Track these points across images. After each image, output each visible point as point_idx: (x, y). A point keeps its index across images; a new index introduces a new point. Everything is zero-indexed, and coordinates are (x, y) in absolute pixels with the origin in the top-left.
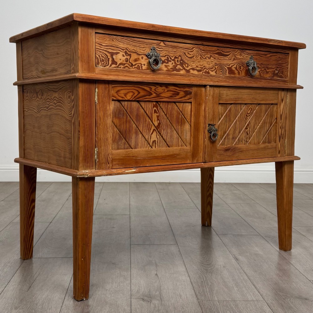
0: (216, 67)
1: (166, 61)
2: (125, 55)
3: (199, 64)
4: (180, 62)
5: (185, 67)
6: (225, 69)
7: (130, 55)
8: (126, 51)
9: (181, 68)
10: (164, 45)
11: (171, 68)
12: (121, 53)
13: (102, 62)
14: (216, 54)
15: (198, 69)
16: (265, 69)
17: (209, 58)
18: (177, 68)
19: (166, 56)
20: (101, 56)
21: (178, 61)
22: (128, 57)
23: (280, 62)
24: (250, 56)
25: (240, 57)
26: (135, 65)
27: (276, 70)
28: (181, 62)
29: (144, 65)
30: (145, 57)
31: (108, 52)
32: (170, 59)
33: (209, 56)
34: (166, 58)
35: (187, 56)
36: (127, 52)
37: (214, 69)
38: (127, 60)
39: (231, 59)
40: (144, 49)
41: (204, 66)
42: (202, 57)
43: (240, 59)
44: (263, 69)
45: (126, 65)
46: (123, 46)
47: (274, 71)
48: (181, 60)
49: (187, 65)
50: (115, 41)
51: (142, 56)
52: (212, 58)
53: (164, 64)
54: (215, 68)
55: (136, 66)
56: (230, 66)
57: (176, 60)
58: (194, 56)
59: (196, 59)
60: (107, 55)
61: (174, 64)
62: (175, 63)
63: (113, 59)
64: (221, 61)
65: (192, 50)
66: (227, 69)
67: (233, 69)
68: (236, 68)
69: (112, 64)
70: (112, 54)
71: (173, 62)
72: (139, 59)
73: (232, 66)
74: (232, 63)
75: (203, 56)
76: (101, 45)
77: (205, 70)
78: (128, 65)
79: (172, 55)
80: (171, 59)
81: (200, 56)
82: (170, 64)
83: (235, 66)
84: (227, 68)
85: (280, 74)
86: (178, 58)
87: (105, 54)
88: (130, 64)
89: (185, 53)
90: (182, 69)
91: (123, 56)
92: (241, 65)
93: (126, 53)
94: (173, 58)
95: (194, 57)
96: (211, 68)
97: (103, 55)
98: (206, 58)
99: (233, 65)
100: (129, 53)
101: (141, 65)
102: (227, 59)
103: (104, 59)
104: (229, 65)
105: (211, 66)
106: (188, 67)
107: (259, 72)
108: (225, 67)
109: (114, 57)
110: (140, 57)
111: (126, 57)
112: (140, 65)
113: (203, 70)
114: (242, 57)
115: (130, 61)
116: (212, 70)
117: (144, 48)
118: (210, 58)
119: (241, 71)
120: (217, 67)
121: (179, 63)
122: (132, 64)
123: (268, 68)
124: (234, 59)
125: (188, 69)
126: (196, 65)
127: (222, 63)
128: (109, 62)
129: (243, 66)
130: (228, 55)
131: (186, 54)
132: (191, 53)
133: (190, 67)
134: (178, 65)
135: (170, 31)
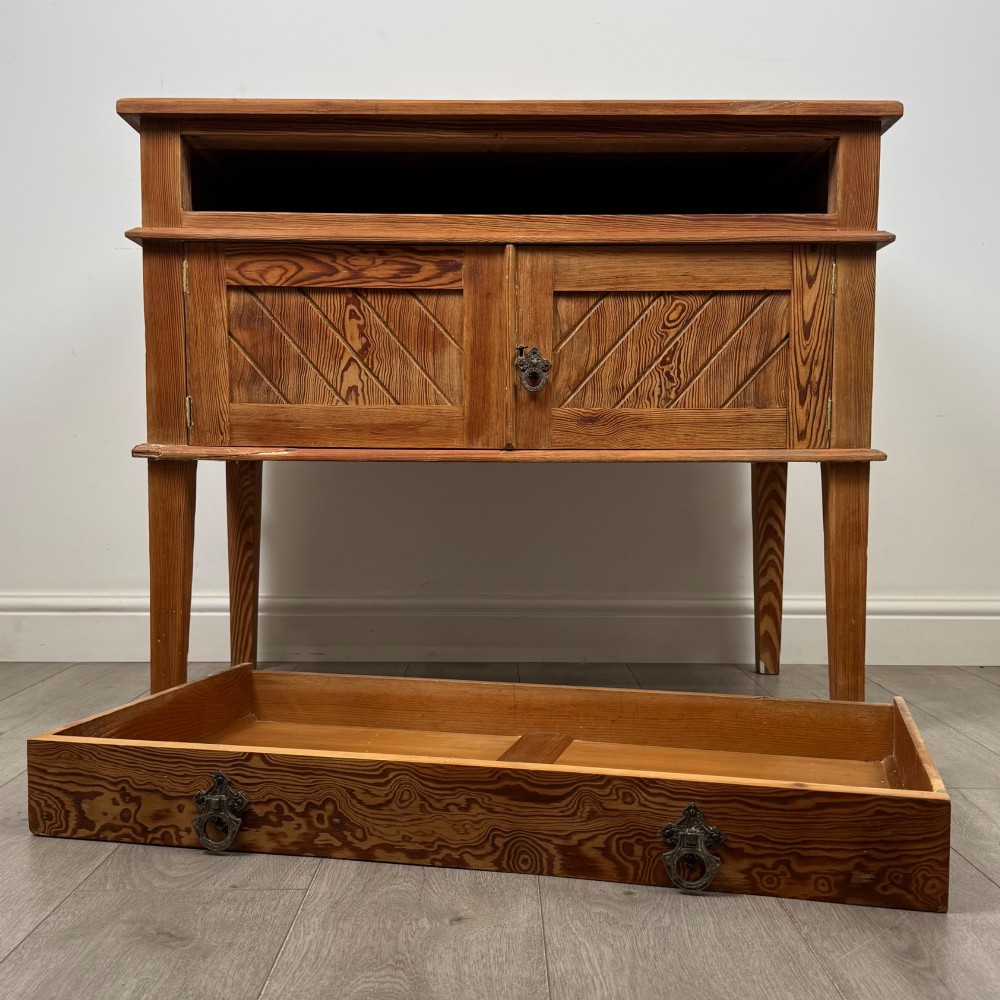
0: (499, 842)
1: (273, 818)
2: (119, 799)
3: (414, 829)
4: (331, 823)
5: (350, 838)
6: (546, 850)
7: (138, 801)
8: (123, 788)
9: (337, 843)
10: (265, 766)
11: (294, 843)
12: (108, 796)
13: (48, 823)
14: (497, 792)
15: (409, 846)
16: (787, 863)
17: (461, 809)
18: (316, 842)
19: (271, 800)
21: (320, 818)
22: (132, 807)
24: (686, 804)
25: (625, 807)
26: (156, 830)
28: (336, 820)
29: (188, 830)
30: (190, 806)
31: (66, 792)
32: (286, 812)
33: (462, 800)
34: (271, 807)
35: (360, 802)
36: (128, 790)
37: (488, 848)
38: (125, 815)
39: (574, 814)
40: (187, 780)
41: (439, 839)
42: (431, 806)
43: (624, 814)
44: (769, 862)
45: (124, 831)
46: (113, 774)
47: (848, 874)
48: (337, 814)
49: (359, 834)
50: (88, 758)
51: (182, 802)
52: (475, 809)
53: (266, 828)
54: (493, 845)
55: (158, 835)
56: (574, 840)
57: (314, 813)
58: (389, 802)
59: (400, 811)
60: (61, 802)
61: (304, 829)
62: (310, 824)
63: (81, 812)
64: (521, 819)
65: (382, 781)
66: (554, 851)
67: (590, 850)
68: (605, 851)
69: (79, 826)
70: (78, 798)
71: (302, 821)
72: (168, 811)
73: (581, 842)
74: (585, 828)
75: (432, 801)
76: (44, 771)
77: (445, 852)
78: (130, 831)
79: (297, 798)
80: (292, 809)
81: (419, 801)
82: (288, 827)
83: (600, 841)
84: (558, 847)
86: (322, 807)
87: (57, 798)
88: (139, 829)
89: (351, 792)
90: (340, 848)
91: (115, 802)
92: (632, 841)
93: (123, 793)
94: (300, 809)
95: (393, 806)
96: (475, 847)
97: (49, 803)
98: (446, 809)
99: (589, 839)
100: (134, 794)
101: (178, 830)
102: (555, 812)
103: (52, 812)
104: (567, 837)
105: (472, 837)
106: (364, 839)
107: (747, 872)
108: (543, 844)
109: (85, 806)
110: (174, 805)
111: (123, 806)
112: (172, 831)
113: (436, 852)
114: (635, 806)
115: (139, 819)
116: (479, 852)
117: (185, 776)
118: (467, 808)
119: (635, 863)
120: (506, 845)
121: (326, 825)
122: (145, 829)
123: (804, 860)
124: (592, 815)
125: (364, 846)
126: (402, 833)
127: (526, 827)
128: (67, 822)
129: (645, 845)
130: (558, 799)
131: (358, 793)
132: (381, 791)
133: (372, 841)
134: (324, 831)
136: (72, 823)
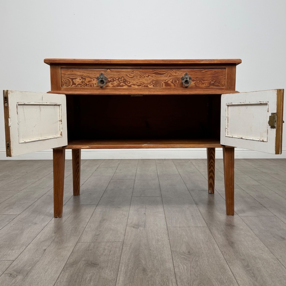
0: (154, 82)
1: (112, 81)
2: (81, 79)
3: (138, 81)
4: (123, 81)
5: (127, 83)
6: (162, 83)
7: (85, 79)
8: (82, 77)
9: (124, 84)
10: (110, 71)
11: (116, 85)
12: (79, 78)
13: (66, 84)
14: (153, 73)
15: (138, 84)
16: (201, 81)
17: (147, 77)
18: (120, 84)
19: (111, 77)
20: (65, 80)
21: (121, 80)
22: (84, 80)
23: (216, 75)
24: (185, 73)
25: (175, 74)
26: (89, 84)
27: (212, 81)
28: (124, 80)
29: (95, 84)
30: (95, 80)
31: (70, 78)
32: (115, 79)
33: (147, 75)
34: (112, 79)
35: (129, 77)
36: (83, 77)
37: (152, 83)
38: (82, 82)
39: (167, 76)
40: (95, 75)
41: (143, 82)
42: (141, 77)
43: (175, 76)
44: (198, 81)
45: (82, 85)
46: (80, 74)
47: (210, 82)
48: (124, 79)
49: (128, 82)
50: (74, 71)
51: (94, 79)
52: (150, 77)
53: (111, 83)
54: (153, 83)
55: (89, 85)
56: (167, 81)
57: (120, 79)
58: (134, 76)
59: (136, 78)
60: (69, 80)
61: (118, 82)
62: (119, 81)
63: (73, 82)
64: (158, 78)
65: (133, 73)
66: (163, 83)
67: (169, 82)
68: (172, 82)
69: (73, 85)
70: (72, 79)
71: (118, 81)
72: (91, 80)
73: (168, 81)
74: (168, 78)
75: (141, 76)
76: (65, 74)
77: (144, 85)
78: (84, 85)
79: (116, 77)
80: (116, 79)
81: (139, 76)
82: (115, 82)
83: (171, 81)
84: (164, 82)
85: (216, 84)
86: (121, 78)
87: (68, 79)
88: (85, 84)
89: (127, 75)
90: (125, 85)
91: (80, 79)
92: (176, 80)
93: (82, 78)
94: (117, 79)
95: (135, 77)
96: (150, 83)
97: (66, 80)
98: (144, 77)
99: (169, 80)
100: (84, 78)
101: (93, 84)
102: (164, 76)
103: (67, 82)
104: (165, 80)
105: (149, 81)
106: (129, 83)
107: (195, 83)
108: (161, 82)
109: (74, 81)
110: (92, 79)
111: (82, 80)
112: (92, 84)
113: (143, 85)
114: (177, 74)
115: (85, 82)
116: (150, 84)
117: (95, 74)
118: (148, 77)
119: (177, 84)
120: (155, 82)
121: (122, 81)
122: (87, 84)
123: (204, 80)
124: (170, 76)
125: (129, 85)
126: (136, 82)
127: (158, 79)
128: (70, 84)
129: (179, 80)
130: (164, 74)
131: (128, 75)
132: (132, 75)
133: (131, 84)
134: (122, 82)
135: (111, 62)
136: (71, 84)
